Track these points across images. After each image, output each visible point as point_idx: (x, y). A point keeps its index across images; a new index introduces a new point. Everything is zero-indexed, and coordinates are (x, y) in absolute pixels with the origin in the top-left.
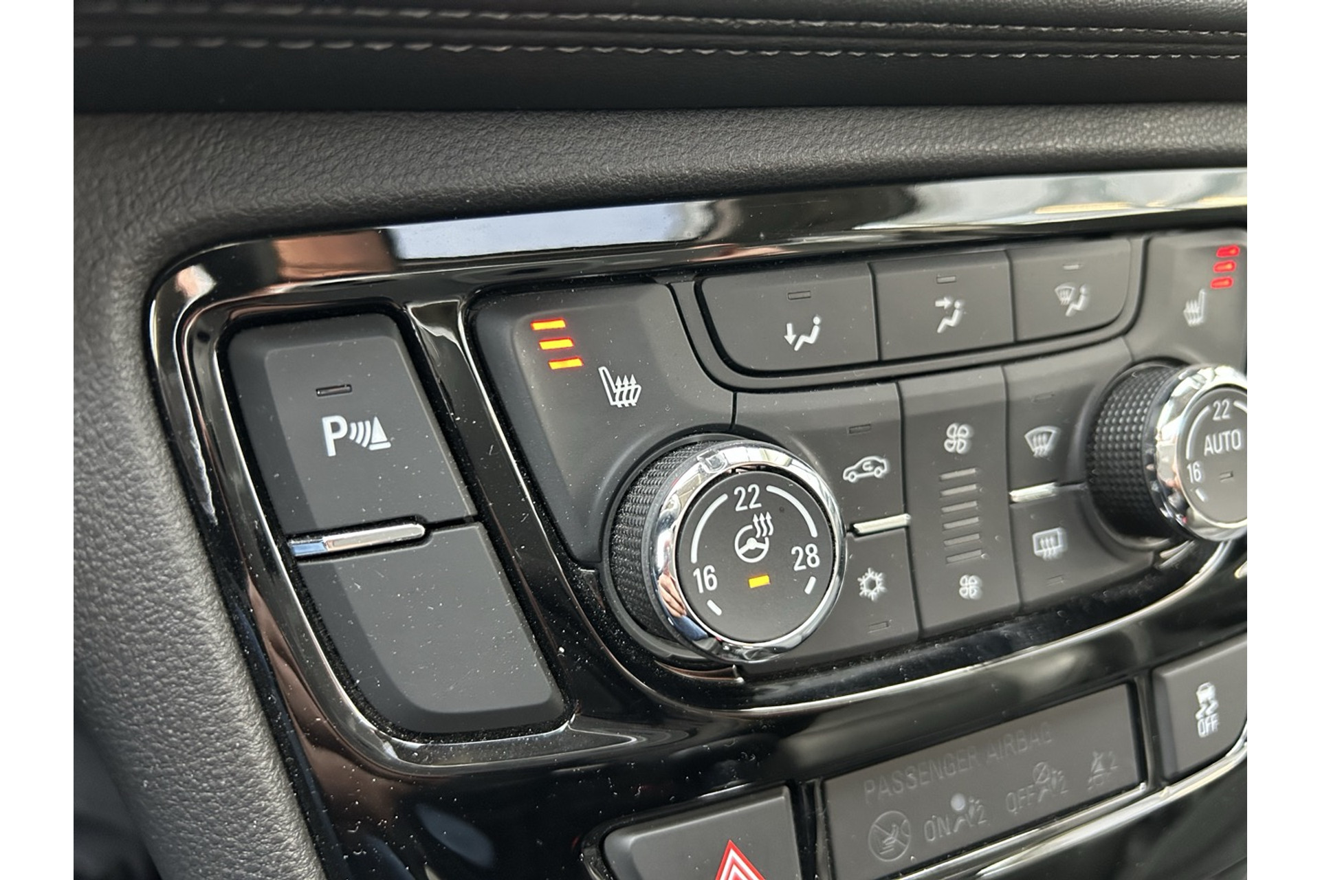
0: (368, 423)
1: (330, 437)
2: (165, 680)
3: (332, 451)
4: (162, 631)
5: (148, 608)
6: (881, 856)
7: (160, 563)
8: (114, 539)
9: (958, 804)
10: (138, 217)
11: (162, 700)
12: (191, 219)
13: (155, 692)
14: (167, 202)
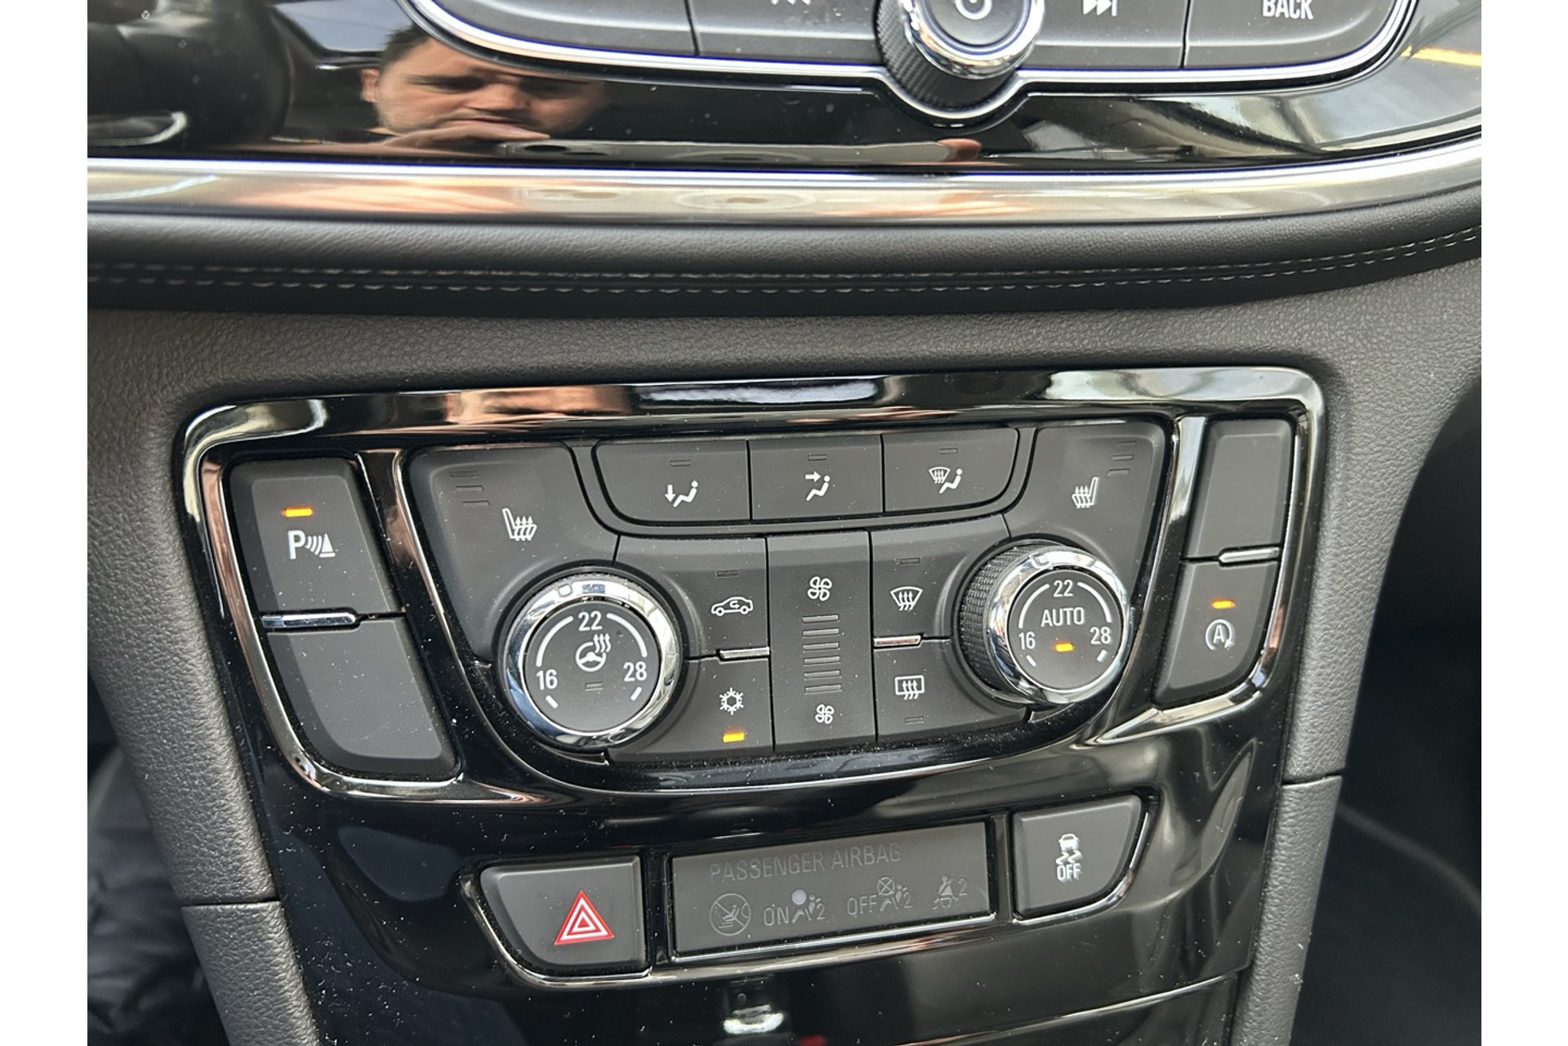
0: (320, 538)
1: (293, 545)
2: (164, 705)
3: (293, 556)
4: (165, 670)
5: (155, 652)
6: (720, 930)
7: (167, 622)
8: (137, 603)
9: (799, 898)
10: (170, 383)
11: (161, 718)
12: (206, 386)
13: (157, 712)
14: (191, 373)
